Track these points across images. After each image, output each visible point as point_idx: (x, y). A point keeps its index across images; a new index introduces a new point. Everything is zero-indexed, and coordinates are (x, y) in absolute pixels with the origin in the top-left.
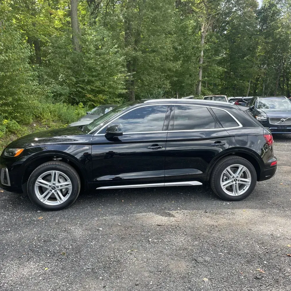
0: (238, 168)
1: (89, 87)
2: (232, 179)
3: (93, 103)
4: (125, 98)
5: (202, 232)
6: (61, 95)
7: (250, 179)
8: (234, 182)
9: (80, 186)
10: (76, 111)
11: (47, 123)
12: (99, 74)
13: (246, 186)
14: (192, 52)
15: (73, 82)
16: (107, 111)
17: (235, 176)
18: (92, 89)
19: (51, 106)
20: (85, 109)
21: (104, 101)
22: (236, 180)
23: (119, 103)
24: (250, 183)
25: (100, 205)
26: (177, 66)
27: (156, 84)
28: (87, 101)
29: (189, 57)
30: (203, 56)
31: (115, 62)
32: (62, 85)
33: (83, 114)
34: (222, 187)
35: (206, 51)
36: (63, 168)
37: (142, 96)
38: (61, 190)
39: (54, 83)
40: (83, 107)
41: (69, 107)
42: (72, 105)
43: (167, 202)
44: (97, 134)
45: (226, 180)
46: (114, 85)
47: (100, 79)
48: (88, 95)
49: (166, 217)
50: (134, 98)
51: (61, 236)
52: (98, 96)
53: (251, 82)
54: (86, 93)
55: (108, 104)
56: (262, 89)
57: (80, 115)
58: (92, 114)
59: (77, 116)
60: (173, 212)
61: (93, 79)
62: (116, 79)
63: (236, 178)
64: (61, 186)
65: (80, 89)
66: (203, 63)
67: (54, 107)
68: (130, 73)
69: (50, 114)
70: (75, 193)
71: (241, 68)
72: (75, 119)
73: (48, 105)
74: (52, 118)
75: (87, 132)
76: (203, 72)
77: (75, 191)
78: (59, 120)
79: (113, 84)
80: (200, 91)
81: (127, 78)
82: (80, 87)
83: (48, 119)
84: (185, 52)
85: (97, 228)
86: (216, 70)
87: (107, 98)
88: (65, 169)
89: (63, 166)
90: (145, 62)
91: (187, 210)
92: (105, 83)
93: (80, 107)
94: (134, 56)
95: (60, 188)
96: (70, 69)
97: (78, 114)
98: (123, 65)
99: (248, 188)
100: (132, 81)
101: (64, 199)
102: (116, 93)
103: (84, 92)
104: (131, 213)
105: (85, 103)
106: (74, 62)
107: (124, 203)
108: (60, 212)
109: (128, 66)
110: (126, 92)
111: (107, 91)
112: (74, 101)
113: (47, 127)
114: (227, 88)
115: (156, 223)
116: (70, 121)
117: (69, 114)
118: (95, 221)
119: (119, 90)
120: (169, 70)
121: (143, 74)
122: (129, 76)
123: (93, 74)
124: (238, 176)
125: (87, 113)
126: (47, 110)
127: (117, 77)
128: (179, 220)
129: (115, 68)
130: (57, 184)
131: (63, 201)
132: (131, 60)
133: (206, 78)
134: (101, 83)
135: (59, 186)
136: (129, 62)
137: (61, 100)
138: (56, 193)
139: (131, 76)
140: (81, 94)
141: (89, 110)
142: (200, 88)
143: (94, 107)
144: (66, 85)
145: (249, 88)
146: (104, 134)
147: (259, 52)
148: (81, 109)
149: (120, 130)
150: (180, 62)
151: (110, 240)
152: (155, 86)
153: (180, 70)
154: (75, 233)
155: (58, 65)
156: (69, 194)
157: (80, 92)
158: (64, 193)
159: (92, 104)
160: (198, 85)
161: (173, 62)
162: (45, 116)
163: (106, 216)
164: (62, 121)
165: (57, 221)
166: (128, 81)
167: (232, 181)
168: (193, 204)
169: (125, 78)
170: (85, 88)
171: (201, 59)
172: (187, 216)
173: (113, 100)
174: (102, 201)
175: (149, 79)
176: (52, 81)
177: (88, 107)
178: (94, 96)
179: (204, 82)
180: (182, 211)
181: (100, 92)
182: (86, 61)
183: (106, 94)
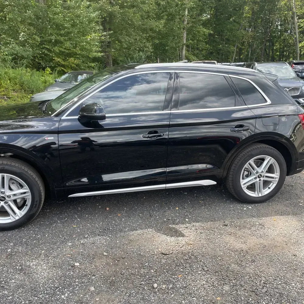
0: (263, 160)
1: (57, 49)
2: (255, 175)
3: (62, 68)
4: (101, 63)
5: (230, 265)
6: (23, 58)
7: (278, 174)
8: (258, 179)
9: (43, 194)
10: (42, 78)
11: (6, 93)
12: (69, 33)
13: (272, 183)
14: (176, 10)
15: (37, 42)
16: (80, 78)
17: (260, 171)
18: (60, 51)
19: (11, 71)
20: (53, 75)
21: (76, 66)
22: (260, 176)
23: (94, 68)
24: (277, 180)
25: (76, 218)
26: (160, 25)
27: (137, 46)
28: (55, 66)
29: (172, 15)
30: (188, 15)
31: (88, 19)
32: (24, 46)
33: (51, 81)
34: (242, 186)
35: (191, 9)
36: (14, 169)
37: (121, 61)
38: (15, 201)
39: (13, 43)
40: (51, 74)
41: (33, 73)
42: (37, 71)
43: (169, 208)
44: (66, 116)
45: (247, 176)
46: (88, 47)
47: (70, 39)
48: (56, 59)
49: (172, 236)
50: (112, 63)
51: (13, 281)
52: (68, 59)
53: (237, 46)
54: (54, 56)
55: (81, 69)
56: (248, 55)
57: (48, 83)
58: (62, 82)
59: (44, 84)
60: (181, 228)
61: (62, 39)
62: (89, 40)
63: (261, 174)
64: (14, 195)
65: (45, 51)
66: (188, 24)
67: (14, 73)
68: (106, 33)
69: (9, 81)
70: (36, 205)
71: (228, 30)
72: (41, 88)
73: (7, 70)
74: (13, 87)
75: (50, 113)
76: (187, 34)
77: (37, 202)
78: (21, 89)
79: (86, 45)
80: (184, 56)
81: (103, 38)
82: (47, 49)
83: (7, 89)
84: (169, 9)
85: (72, 262)
86: (202, 33)
87: (80, 62)
88: (18, 171)
89: (15, 166)
90: (123, 20)
91: (199, 222)
92: (76, 44)
93: (48, 73)
94: (110, 12)
95: (13, 198)
96: (32, 26)
97: (45, 83)
98: (97, 22)
99: (275, 185)
100: (109, 42)
101: (20, 214)
102: (90, 56)
103: (51, 54)
104: (121, 231)
105: (53, 69)
106: (38, 18)
107: (110, 212)
108: (15, 232)
109: (103, 24)
110: (102, 56)
111: (79, 54)
112: (40, 66)
113: (7, 97)
114: (212, 53)
115: (160, 250)
116: (35, 90)
117: (33, 81)
118: (68, 248)
119: (94, 53)
120: (151, 30)
121: (121, 34)
122: (105, 36)
123: (61, 33)
124: (263, 171)
125: (56, 81)
126: (6, 76)
127: (90, 37)
128: (191, 242)
129: (88, 25)
130: (8, 193)
131: (19, 217)
132: (107, 17)
133: (191, 41)
134: (72, 44)
135: (11, 196)
136: (104, 18)
137: (23, 65)
138: (6, 205)
139: (107, 36)
140: (48, 57)
141: (59, 76)
142: (184, 52)
143: (64, 73)
144: (29, 46)
145: (235, 53)
146: (77, 117)
147: (246, 13)
148: (48, 76)
149: (101, 110)
150: (163, 21)
151: (92, 289)
152: (136, 49)
153: (163, 31)
154: (37, 274)
155: (16, 20)
156: (27, 205)
157: (46, 55)
158: (20, 205)
159: (62, 70)
160: (182, 49)
161: (156, 21)
162: (3, 84)
163: (85, 238)
164: (25, 91)
165: (9, 250)
166: (104, 42)
167: (256, 178)
168: (205, 211)
169: (100, 39)
170: (52, 50)
171: (185, 18)
172: (201, 233)
173: (86, 65)
174: (78, 211)
175: (129, 40)
176: (10, 41)
177: (56, 73)
178: (63, 60)
179: (188, 46)
180: (192, 225)
181: (70, 55)
182: (51, 16)
183: (78, 58)
